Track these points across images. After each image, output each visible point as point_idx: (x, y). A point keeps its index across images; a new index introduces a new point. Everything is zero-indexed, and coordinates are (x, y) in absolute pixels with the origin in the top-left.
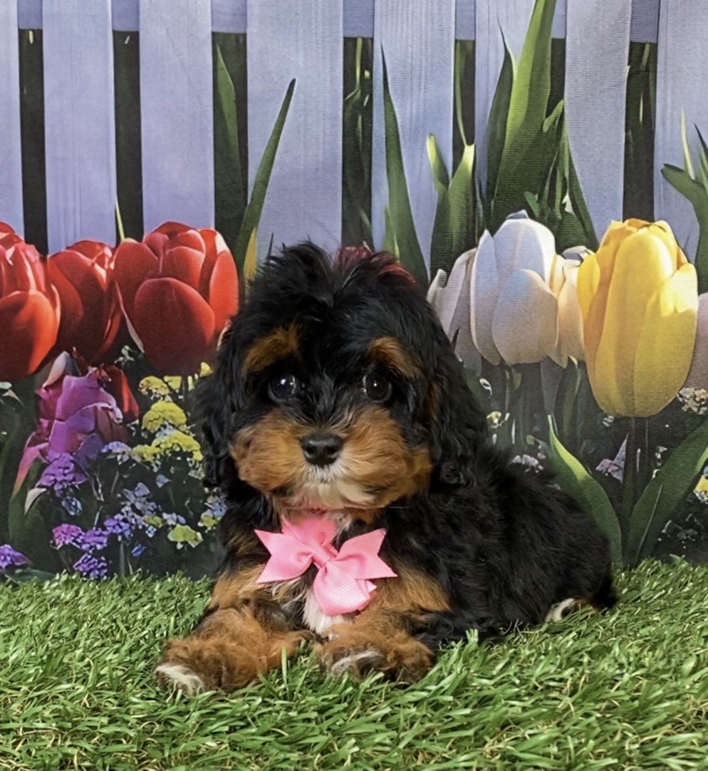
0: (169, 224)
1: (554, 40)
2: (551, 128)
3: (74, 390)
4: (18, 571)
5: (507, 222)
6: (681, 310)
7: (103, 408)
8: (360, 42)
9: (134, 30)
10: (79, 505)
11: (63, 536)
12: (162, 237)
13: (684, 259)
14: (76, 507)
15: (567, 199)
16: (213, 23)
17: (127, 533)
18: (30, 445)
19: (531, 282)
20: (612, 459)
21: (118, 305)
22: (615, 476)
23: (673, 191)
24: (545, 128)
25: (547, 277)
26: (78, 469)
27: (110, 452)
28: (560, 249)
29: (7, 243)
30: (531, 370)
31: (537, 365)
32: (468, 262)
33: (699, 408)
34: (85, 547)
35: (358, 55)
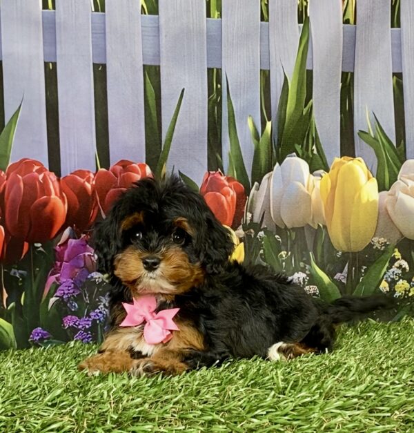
0: (122, 161)
1: (307, 70)
2: (307, 113)
3: (74, 246)
4: (46, 341)
5: (287, 159)
6: (371, 200)
7: (89, 255)
8: (215, 70)
9: (103, 63)
10: (76, 305)
11: (69, 322)
12: (119, 168)
13: (371, 175)
14: (75, 306)
15: (314, 147)
16: (143, 60)
17: (102, 319)
18: (51, 275)
19: (298, 188)
20: (341, 272)
21: (97, 202)
22: (343, 281)
23: (364, 143)
24: (304, 113)
25: (306, 185)
26: (75, 287)
27: (92, 277)
28: (312, 172)
29: (39, 171)
30: (300, 230)
31: (303, 228)
32: (269, 178)
33: (381, 247)
34: (80, 327)
35: (214, 76)
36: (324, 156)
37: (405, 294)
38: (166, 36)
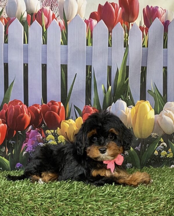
0: (52, 101)
1: (127, 66)
2: (126, 83)
3: (33, 133)
4: (21, 168)
5: (117, 101)
6: (151, 118)
7: (38, 136)
8: (89, 66)
9: (45, 63)
12: (51, 103)
13: (152, 108)
15: (129, 96)
16: (61, 63)
18: (24, 143)
19: (122, 113)
20: (138, 147)
21: (42, 116)
22: (139, 150)
23: (150, 95)
24: (125, 83)
25: (125, 111)
26: (33, 148)
27: (40, 145)
28: (128, 106)
29: (20, 104)
32: (110, 108)
33: (155, 137)
35: (89, 69)
36: (133, 100)
37: (165, 157)
38: (70, 53)
